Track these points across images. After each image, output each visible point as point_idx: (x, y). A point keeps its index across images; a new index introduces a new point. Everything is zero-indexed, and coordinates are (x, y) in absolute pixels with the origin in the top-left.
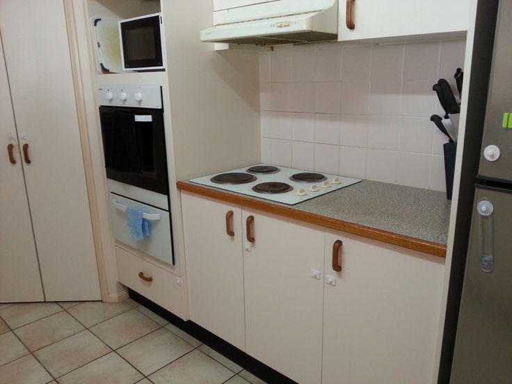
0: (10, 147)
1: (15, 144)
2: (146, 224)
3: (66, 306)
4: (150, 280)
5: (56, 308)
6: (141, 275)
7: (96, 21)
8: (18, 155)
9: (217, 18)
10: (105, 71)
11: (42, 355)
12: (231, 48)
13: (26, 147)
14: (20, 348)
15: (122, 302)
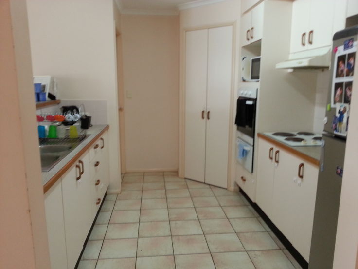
0: (203, 112)
1: (205, 111)
2: (245, 152)
3: (212, 187)
4: (244, 180)
5: (208, 186)
6: (242, 178)
7: (244, 58)
8: (205, 116)
9: (291, 57)
10: (244, 81)
11: (194, 199)
12: (294, 71)
13: (209, 112)
14: (188, 194)
15: (235, 192)
